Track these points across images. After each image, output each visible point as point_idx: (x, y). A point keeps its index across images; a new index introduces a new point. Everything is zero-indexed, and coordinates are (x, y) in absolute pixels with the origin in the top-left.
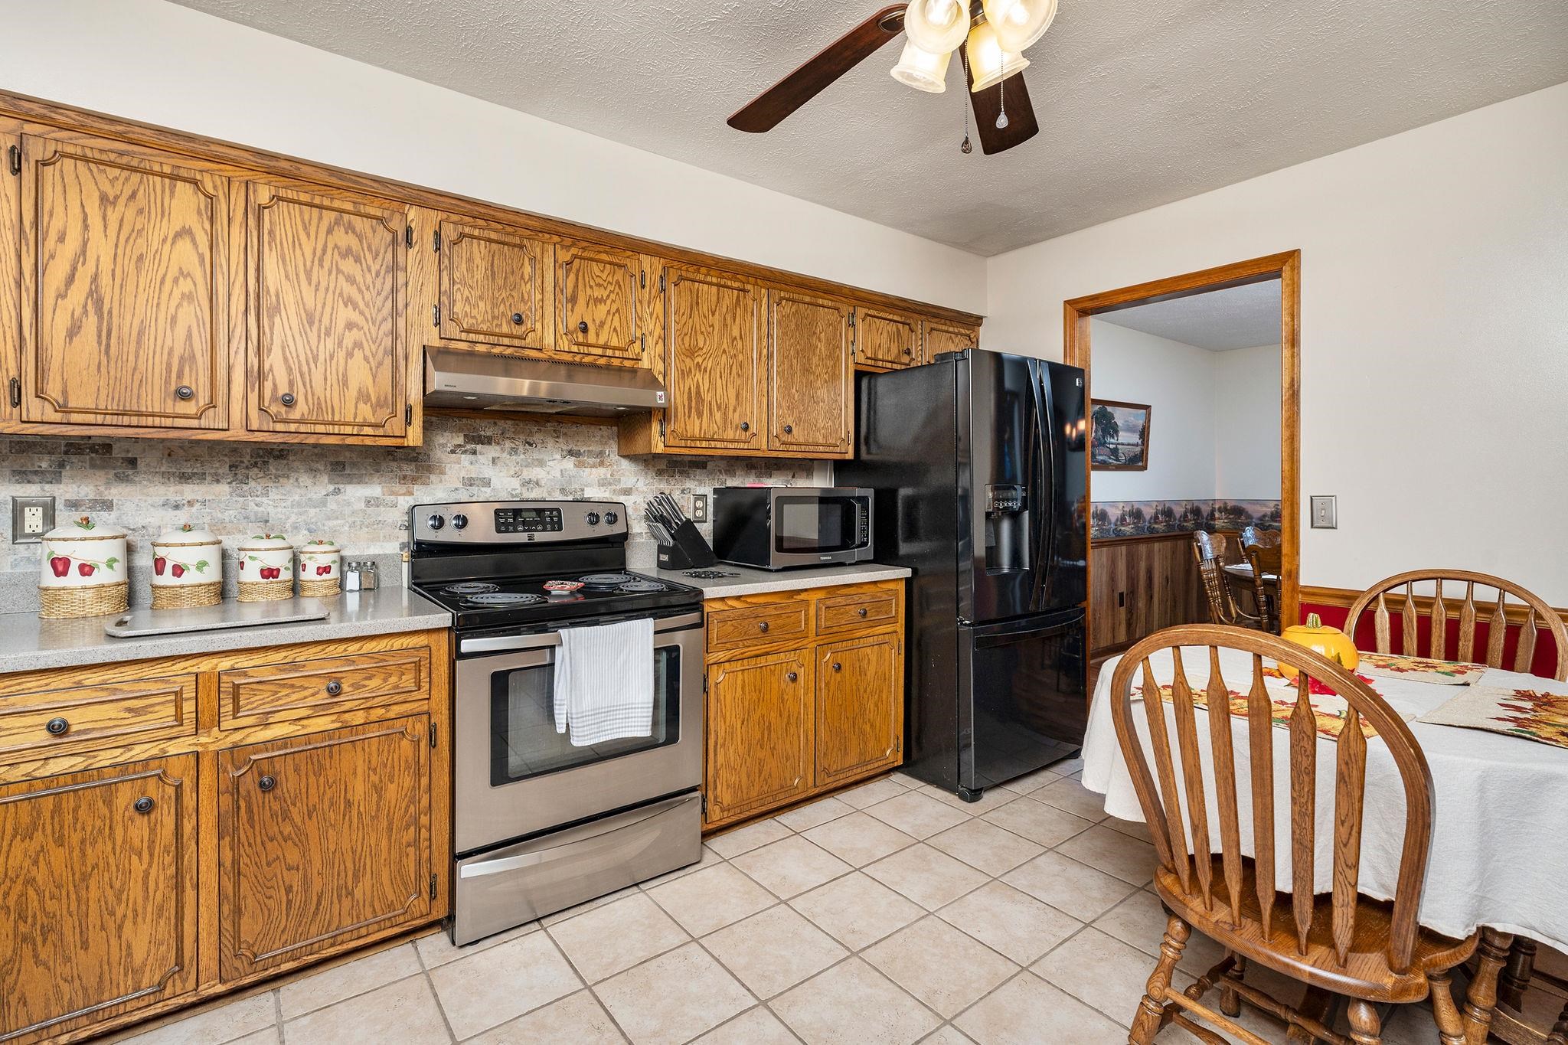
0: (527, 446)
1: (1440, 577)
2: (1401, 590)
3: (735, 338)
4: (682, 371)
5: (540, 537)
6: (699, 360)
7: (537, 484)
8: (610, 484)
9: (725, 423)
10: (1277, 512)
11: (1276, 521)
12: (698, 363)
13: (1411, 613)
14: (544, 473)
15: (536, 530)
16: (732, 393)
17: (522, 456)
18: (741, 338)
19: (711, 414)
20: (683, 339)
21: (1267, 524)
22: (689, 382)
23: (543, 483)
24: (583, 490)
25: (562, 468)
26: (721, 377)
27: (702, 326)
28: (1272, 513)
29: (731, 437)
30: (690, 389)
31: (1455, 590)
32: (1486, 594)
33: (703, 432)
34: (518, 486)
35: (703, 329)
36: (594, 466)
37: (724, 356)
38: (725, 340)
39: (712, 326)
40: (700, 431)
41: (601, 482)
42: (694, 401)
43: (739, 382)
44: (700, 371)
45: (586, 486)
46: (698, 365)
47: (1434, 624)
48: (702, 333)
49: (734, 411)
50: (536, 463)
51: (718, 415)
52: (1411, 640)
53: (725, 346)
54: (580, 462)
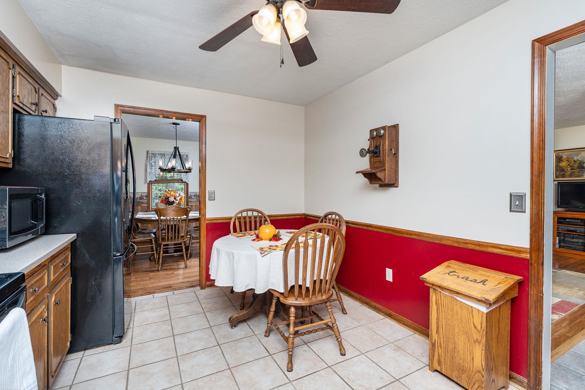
1: (247, 210)
2: (240, 215)
10: (142, 197)
11: (141, 200)
13: (242, 221)
21: (138, 201)
28: (140, 197)
31: (250, 214)
32: (255, 214)
47: (247, 223)
52: (243, 228)
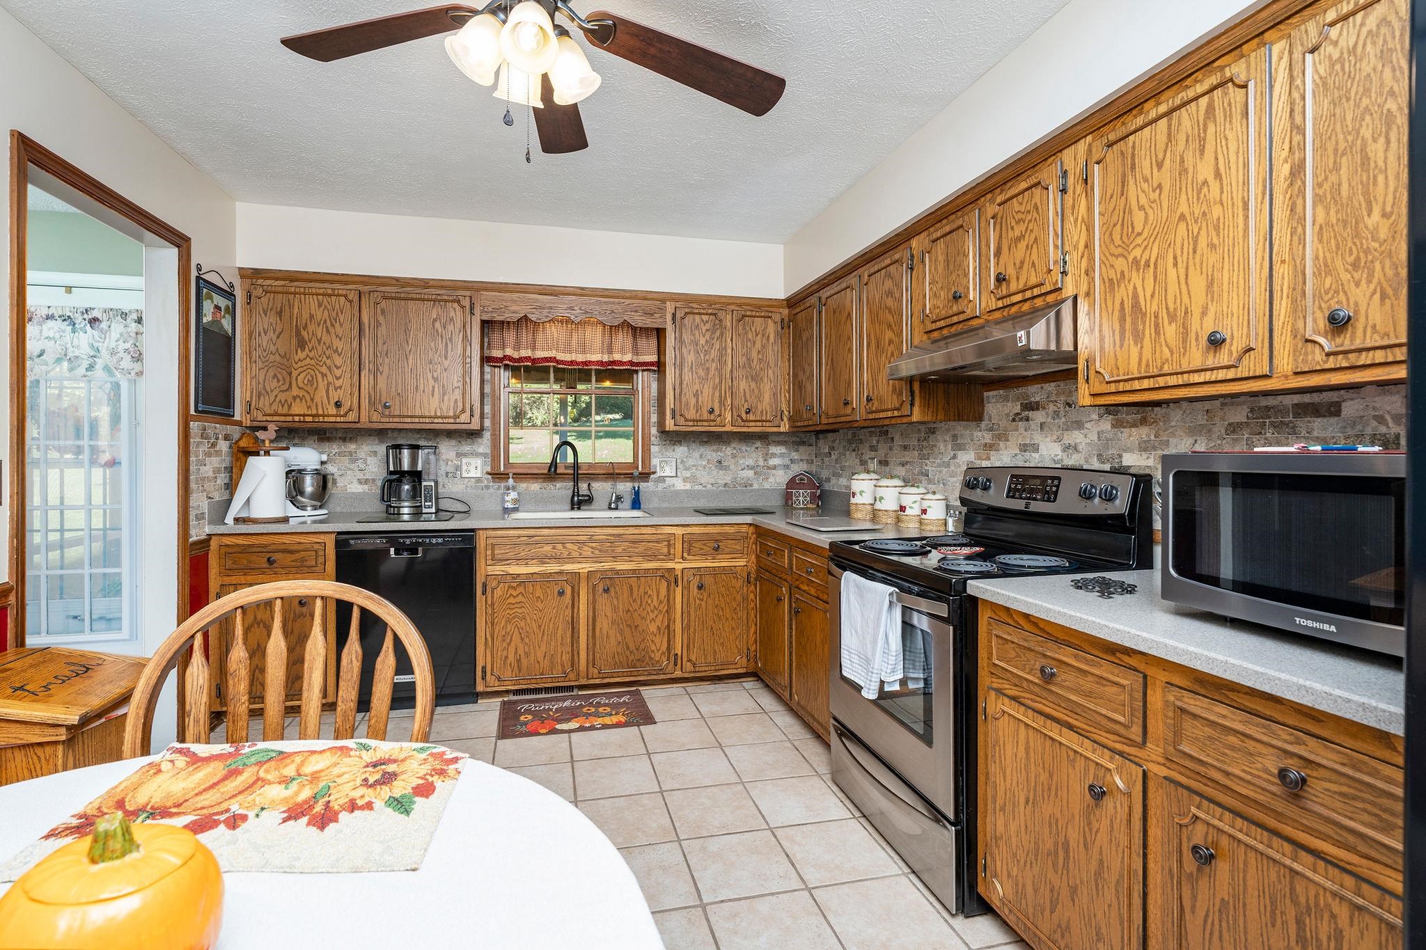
0: (1067, 408)
3: (1205, 183)
4: (1111, 280)
5: (1038, 506)
6: (1137, 253)
7: (1076, 449)
8: (1154, 448)
9: (1184, 341)
12: (1135, 258)
14: (1081, 436)
15: (1035, 499)
16: (1198, 283)
17: (1063, 419)
18: (1218, 175)
19: (1157, 332)
20: (1111, 235)
22: (1123, 293)
23: (1080, 448)
24: (1120, 456)
25: (1099, 429)
26: (1175, 265)
27: (1142, 196)
29: (1197, 364)
30: (1122, 303)
33: (1144, 364)
34: (1059, 452)
35: (1143, 201)
36: (1134, 425)
37: (1182, 226)
38: (1184, 197)
39: (1160, 186)
40: (1140, 364)
41: (1144, 445)
42: (1128, 320)
43: (1213, 258)
44: (1138, 270)
45: (1125, 451)
46: (1136, 262)
48: (1141, 208)
49: (1204, 313)
50: (1075, 425)
51: (1170, 331)
53: (1183, 208)
54: (1117, 420)
